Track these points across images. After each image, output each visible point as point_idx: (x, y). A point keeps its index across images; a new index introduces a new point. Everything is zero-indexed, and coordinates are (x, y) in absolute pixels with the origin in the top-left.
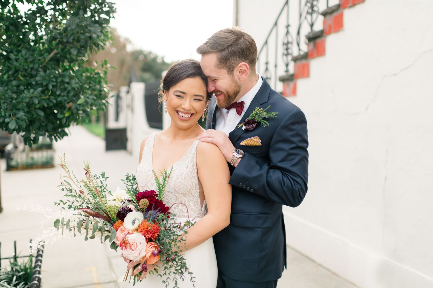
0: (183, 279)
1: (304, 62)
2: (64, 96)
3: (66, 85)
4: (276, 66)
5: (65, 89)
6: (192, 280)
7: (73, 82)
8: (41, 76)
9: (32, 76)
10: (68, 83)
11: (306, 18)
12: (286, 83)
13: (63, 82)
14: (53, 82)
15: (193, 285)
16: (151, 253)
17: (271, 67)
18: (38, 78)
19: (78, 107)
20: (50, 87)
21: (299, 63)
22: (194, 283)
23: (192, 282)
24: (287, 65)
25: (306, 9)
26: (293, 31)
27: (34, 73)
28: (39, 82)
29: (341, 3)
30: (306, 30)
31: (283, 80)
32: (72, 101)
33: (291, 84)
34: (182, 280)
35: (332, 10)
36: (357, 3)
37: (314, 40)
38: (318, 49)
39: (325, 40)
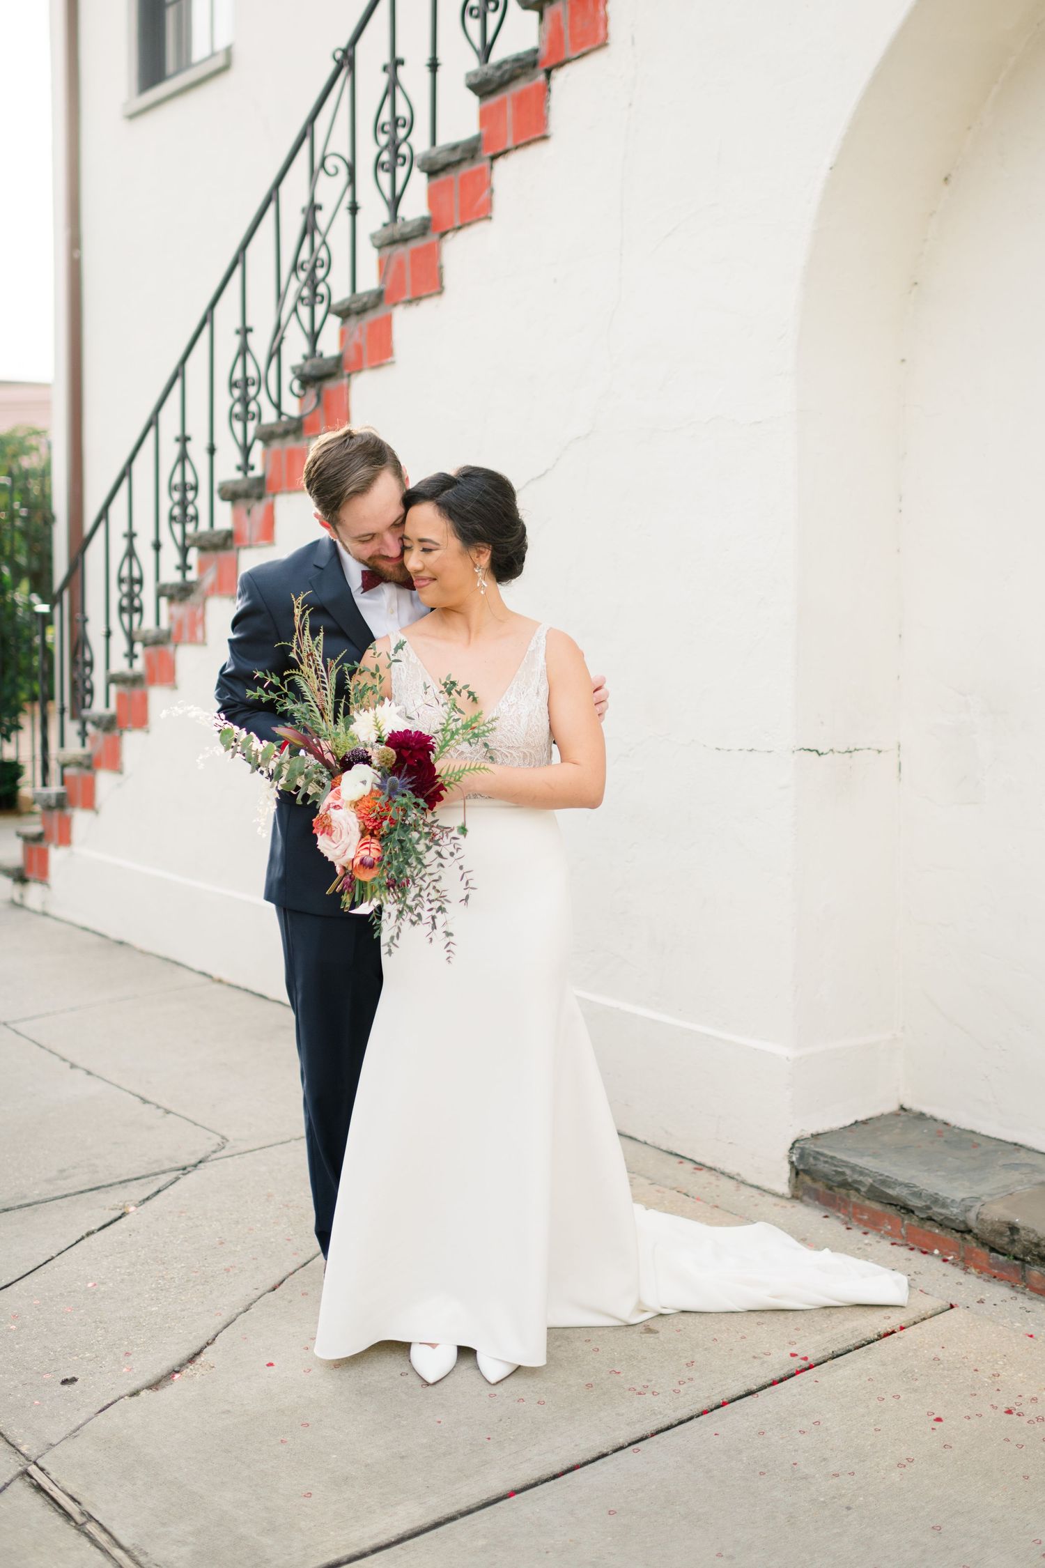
0: (431, 939)
1: (290, 443)
4: (212, 450)
6: (448, 949)
11: (295, 310)
12: (242, 504)
15: (449, 958)
17: (197, 450)
21: (276, 445)
22: (451, 954)
23: (448, 951)
24: (246, 450)
25: (295, 285)
26: (260, 344)
29: (384, 287)
30: (295, 350)
31: (233, 495)
33: (259, 509)
34: (429, 940)
35: (365, 304)
36: (424, 293)
37: (317, 385)
38: (327, 408)
39: (348, 387)
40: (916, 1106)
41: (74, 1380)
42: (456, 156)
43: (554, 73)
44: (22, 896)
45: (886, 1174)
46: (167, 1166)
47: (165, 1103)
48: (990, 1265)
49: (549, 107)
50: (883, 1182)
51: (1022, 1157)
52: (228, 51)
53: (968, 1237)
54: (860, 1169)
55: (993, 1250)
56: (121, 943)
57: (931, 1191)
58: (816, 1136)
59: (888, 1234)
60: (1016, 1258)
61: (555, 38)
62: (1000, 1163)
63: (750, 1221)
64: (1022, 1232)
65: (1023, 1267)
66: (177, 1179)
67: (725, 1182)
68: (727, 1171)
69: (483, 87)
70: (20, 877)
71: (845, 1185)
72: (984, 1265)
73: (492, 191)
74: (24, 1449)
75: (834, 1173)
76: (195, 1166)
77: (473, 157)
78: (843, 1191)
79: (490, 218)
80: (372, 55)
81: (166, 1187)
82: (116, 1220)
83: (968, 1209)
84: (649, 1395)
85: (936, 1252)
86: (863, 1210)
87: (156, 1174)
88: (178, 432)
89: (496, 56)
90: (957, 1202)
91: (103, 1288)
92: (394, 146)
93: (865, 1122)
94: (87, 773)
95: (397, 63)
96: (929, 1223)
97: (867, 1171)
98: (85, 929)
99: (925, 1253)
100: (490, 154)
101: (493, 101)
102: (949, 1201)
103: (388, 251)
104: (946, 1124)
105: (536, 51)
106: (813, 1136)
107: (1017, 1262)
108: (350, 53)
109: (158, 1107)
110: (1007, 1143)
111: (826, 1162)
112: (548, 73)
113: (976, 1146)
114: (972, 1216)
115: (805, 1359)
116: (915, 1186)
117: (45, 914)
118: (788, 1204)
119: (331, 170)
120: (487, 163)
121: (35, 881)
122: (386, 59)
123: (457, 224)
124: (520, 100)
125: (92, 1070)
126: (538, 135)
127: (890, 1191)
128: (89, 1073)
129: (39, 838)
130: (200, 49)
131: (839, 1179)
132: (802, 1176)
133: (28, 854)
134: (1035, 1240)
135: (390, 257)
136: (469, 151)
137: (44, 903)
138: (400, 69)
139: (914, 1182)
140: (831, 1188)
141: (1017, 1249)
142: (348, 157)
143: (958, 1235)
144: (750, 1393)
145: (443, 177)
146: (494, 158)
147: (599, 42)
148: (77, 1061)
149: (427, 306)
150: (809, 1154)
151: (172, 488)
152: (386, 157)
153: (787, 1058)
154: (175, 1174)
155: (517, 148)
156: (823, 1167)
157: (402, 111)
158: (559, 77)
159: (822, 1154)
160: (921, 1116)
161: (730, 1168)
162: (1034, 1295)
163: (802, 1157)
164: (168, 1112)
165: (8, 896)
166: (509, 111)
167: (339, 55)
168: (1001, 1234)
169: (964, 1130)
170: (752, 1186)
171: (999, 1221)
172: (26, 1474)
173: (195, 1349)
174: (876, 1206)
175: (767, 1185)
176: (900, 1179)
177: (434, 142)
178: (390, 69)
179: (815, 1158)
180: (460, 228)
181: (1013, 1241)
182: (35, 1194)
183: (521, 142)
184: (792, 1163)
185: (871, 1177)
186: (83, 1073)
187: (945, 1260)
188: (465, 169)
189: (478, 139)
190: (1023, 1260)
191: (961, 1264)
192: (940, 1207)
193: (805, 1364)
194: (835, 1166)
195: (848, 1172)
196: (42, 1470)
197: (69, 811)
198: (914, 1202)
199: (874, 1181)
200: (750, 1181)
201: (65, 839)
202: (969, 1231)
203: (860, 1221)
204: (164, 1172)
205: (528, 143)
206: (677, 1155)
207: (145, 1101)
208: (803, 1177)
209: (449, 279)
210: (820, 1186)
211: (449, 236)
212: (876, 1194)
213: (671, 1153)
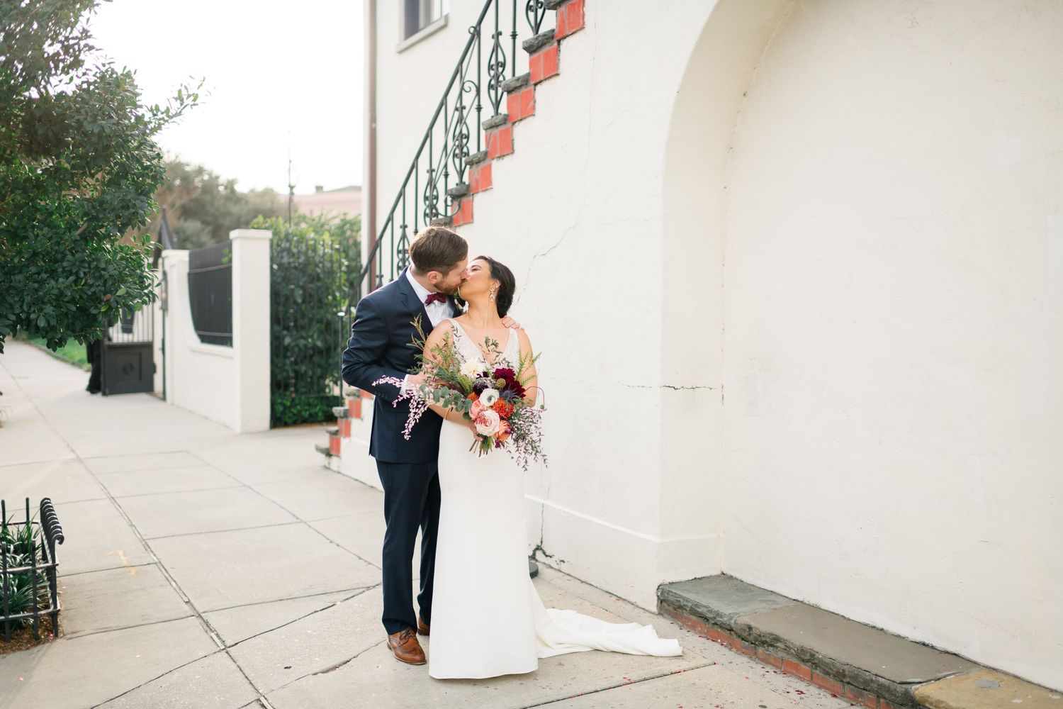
2: (99, 285)
3: (103, 272)
5: (102, 276)
7: (111, 268)
8: (68, 261)
9: (56, 261)
10: (104, 269)
11: (453, 160)
13: (97, 268)
14: (85, 267)
16: (504, 431)
17: (410, 231)
18: (65, 264)
19: (118, 299)
20: (82, 275)
27: (59, 256)
28: (66, 269)
29: (488, 150)
30: (453, 181)
32: (110, 292)
35: (479, 158)
36: (505, 154)
37: (459, 199)
38: (463, 211)
39: (473, 200)
40: (729, 572)
41: (290, 667)
42: (518, 84)
43: (561, 42)
44: (329, 464)
45: (698, 602)
46: (361, 586)
47: (369, 560)
48: (741, 647)
49: (559, 59)
50: (696, 605)
51: (773, 597)
52: (446, 17)
53: (733, 633)
55: (743, 639)
56: (372, 487)
57: (716, 609)
58: (671, 584)
59: (700, 632)
60: (752, 643)
61: (561, 23)
62: (759, 599)
63: (631, 622)
64: (754, 630)
65: (756, 648)
66: (364, 592)
67: (629, 605)
69: (531, 49)
70: (328, 454)
71: (681, 607)
72: (739, 647)
73: (535, 101)
74: (260, 691)
75: (676, 601)
76: (374, 587)
77: (526, 84)
78: (680, 610)
79: (534, 115)
80: (487, 29)
81: (357, 595)
82: (329, 607)
83: (731, 619)
84: (548, 689)
85: (719, 641)
86: (689, 620)
87: (355, 589)
88: (401, 223)
89: (541, 31)
90: (726, 616)
91: (315, 633)
92: (497, 77)
93: (700, 579)
94: (358, 399)
95: (499, 34)
96: (716, 626)
97: (689, 600)
98: (356, 480)
99: (713, 641)
100: (534, 82)
101: (535, 55)
102: (723, 615)
103: (489, 131)
104: (742, 581)
105: (553, 31)
106: (670, 583)
107: (753, 645)
108: (478, 29)
109: (366, 561)
110: (768, 590)
111: (672, 596)
112: (559, 42)
113: (751, 591)
114: (733, 621)
115: (630, 680)
116: (709, 607)
117: (339, 473)
118: (656, 617)
119: (467, 89)
120: (532, 87)
121: (335, 456)
122: (493, 32)
123: (520, 118)
124: (547, 55)
125: (339, 544)
126: (554, 74)
127: (699, 610)
128: (338, 545)
129: (336, 433)
130: (436, 15)
131: (678, 604)
132: (663, 603)
133: (332, 441)
134: (759, 634)
135: (490, 134)
136: (525, 81)
137: (338, 467)
138: (500, 37)
139: (710, 605)
140: (675, 609)
141: (751, 638)
142: (477, 83)
143: (728, 632)
144: (596, 691)
145: (513, 94)
146: (536, 85)
147: (580, 27)
148: (333, 539)
149: (507, 159)
150: (666, 592)
151: (399, 252)
152: (493, 82)
153: (656, 543)
154: (362, 590)
155: (546, 79)
156: (672, 599)
157: (501, 59)
158: (564, 43)
159: (673, 593)
160: (731, 577)
161: (632, 600)
162: (759, 662)
163: (662, 593)
164: (369, 563)
165: (323, 465)
166: (542, 61)
167: (472, 30)
168: (745, 631)
169: (749, 585)
170: (641, 608)
171: (744, 624)
172: (259, 700)
173: (347, 659)
174: (694, 618)
175: (647, 608)
176: (703, 604)
177: (514, 75)
178: (495, 37)
179: (668, 594)
180: (521, 120)
181: (750, 634)
182: (296, 594)
183: (547, 77)
184: (658, 596)
186: (335, 545)
187: (722, 645)
188: (523, 90)
189: (528, 75)
190: (755, 644)
191: (730, 647)
192: (720, 618)
193: (628, 682)
194: (676, 598)
195: (682, 600)
196: (266, 699)
197: (350, 419)
198: (709, 615)
200: (640, 606)
201: (348, 434)
202: (733, 630)
203: (687, 625)
204: (358, 588)
205: (550, 77)
206: (610, 593)
207: (360, 559)
208: (665, 604)
209: (517, 146)
210: (671, 608)
211: (517, 124)
212: (693, 612)
213: (607, 592)
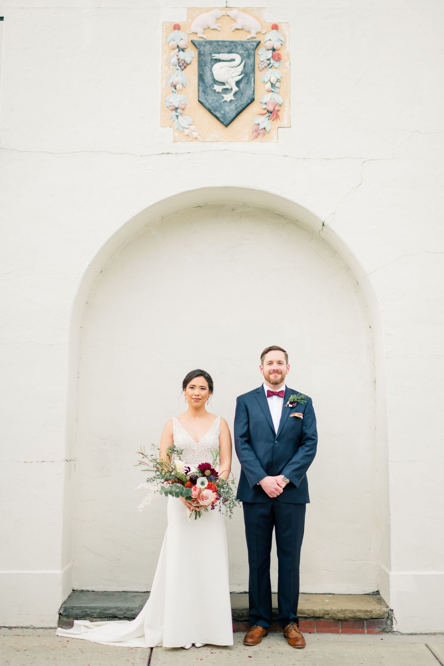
16: (215, 499)
45: (105, 606)
54: (93, 608)
57: (126, 607)
62: (129, 597)
67: (25, 629)
68: (24, 626)
71: (87, 615)
75: (81, 612)
90: (137, 608)
97: (97, 607)
102: (134, 608)
106: (64, 603)
110: (120, 592)
111: (77, 609)
113: (113, 595)
116: (119, 607)
131: (83, 614)
132: (62, 618)
150: (69, 608)
153: (60, 574)
156: (77, 611)
159: (75, 607)
161: (27, 625)
163: (65, 610)
170: (40, 628)
175: (46, 626)
176: (111, 607)
179: (72, 609)
184: (60, 614)
185: (99, 609)
192: (131, 612)
194: (82, 609)
195: (88, 610)
198: (118, 613)
199: (100, 610)
200: (37, 627)
208: (65, 618)
210: (71, 620)
212: (102, 615)
